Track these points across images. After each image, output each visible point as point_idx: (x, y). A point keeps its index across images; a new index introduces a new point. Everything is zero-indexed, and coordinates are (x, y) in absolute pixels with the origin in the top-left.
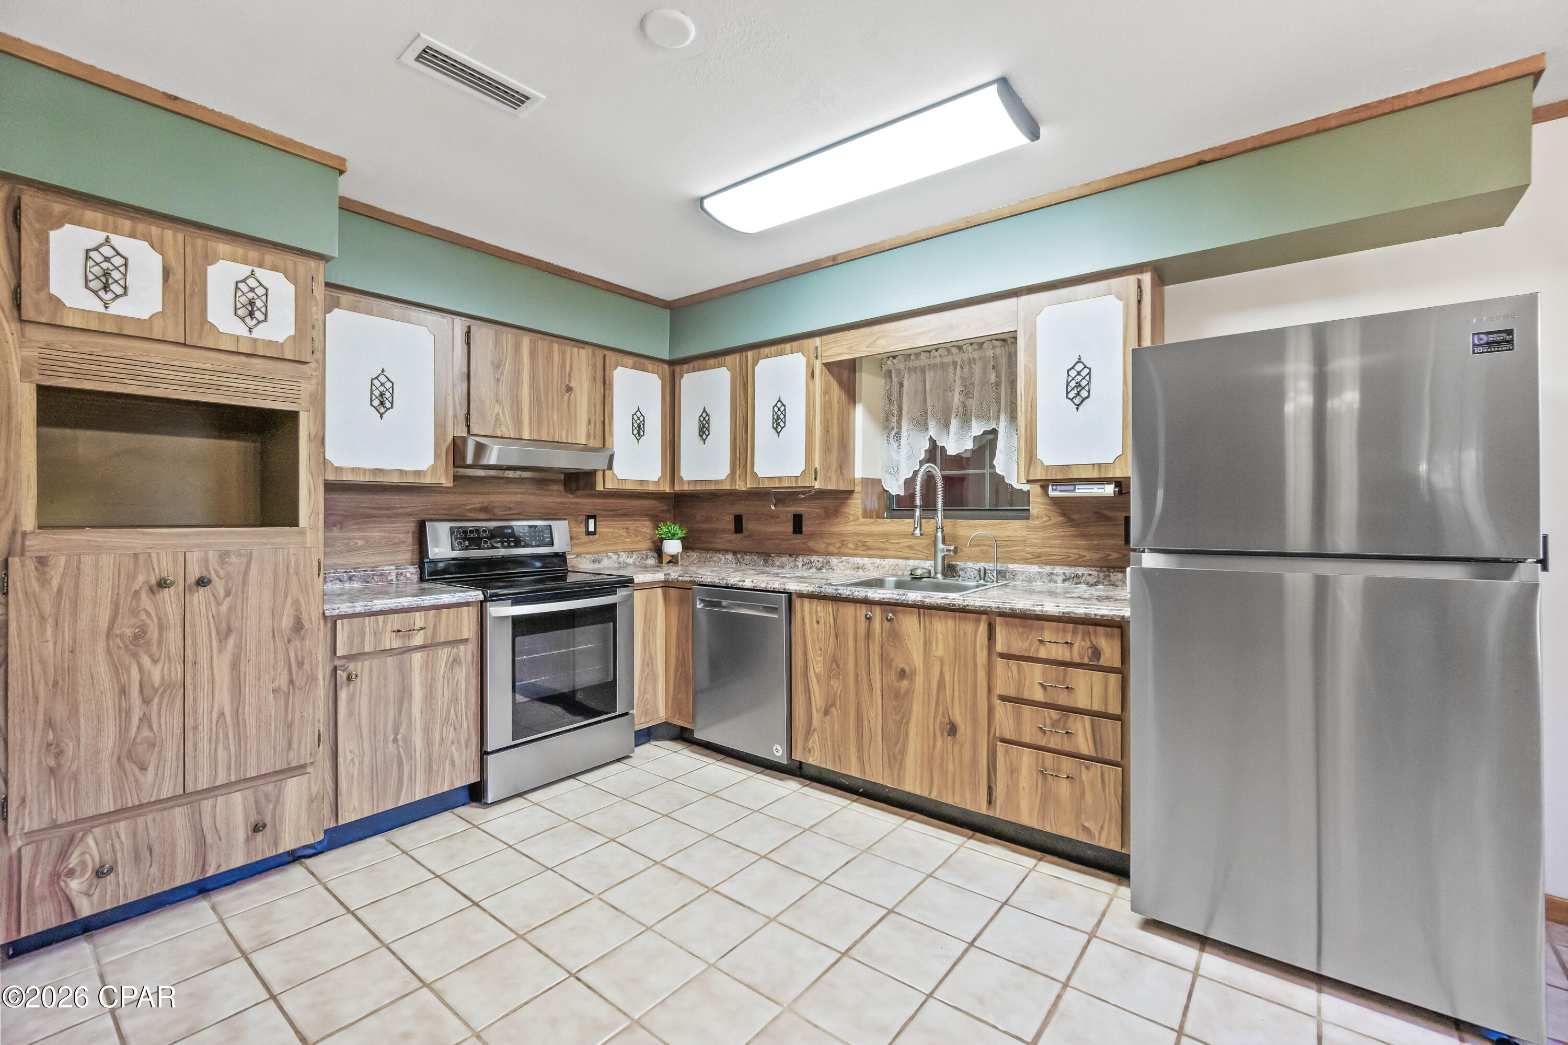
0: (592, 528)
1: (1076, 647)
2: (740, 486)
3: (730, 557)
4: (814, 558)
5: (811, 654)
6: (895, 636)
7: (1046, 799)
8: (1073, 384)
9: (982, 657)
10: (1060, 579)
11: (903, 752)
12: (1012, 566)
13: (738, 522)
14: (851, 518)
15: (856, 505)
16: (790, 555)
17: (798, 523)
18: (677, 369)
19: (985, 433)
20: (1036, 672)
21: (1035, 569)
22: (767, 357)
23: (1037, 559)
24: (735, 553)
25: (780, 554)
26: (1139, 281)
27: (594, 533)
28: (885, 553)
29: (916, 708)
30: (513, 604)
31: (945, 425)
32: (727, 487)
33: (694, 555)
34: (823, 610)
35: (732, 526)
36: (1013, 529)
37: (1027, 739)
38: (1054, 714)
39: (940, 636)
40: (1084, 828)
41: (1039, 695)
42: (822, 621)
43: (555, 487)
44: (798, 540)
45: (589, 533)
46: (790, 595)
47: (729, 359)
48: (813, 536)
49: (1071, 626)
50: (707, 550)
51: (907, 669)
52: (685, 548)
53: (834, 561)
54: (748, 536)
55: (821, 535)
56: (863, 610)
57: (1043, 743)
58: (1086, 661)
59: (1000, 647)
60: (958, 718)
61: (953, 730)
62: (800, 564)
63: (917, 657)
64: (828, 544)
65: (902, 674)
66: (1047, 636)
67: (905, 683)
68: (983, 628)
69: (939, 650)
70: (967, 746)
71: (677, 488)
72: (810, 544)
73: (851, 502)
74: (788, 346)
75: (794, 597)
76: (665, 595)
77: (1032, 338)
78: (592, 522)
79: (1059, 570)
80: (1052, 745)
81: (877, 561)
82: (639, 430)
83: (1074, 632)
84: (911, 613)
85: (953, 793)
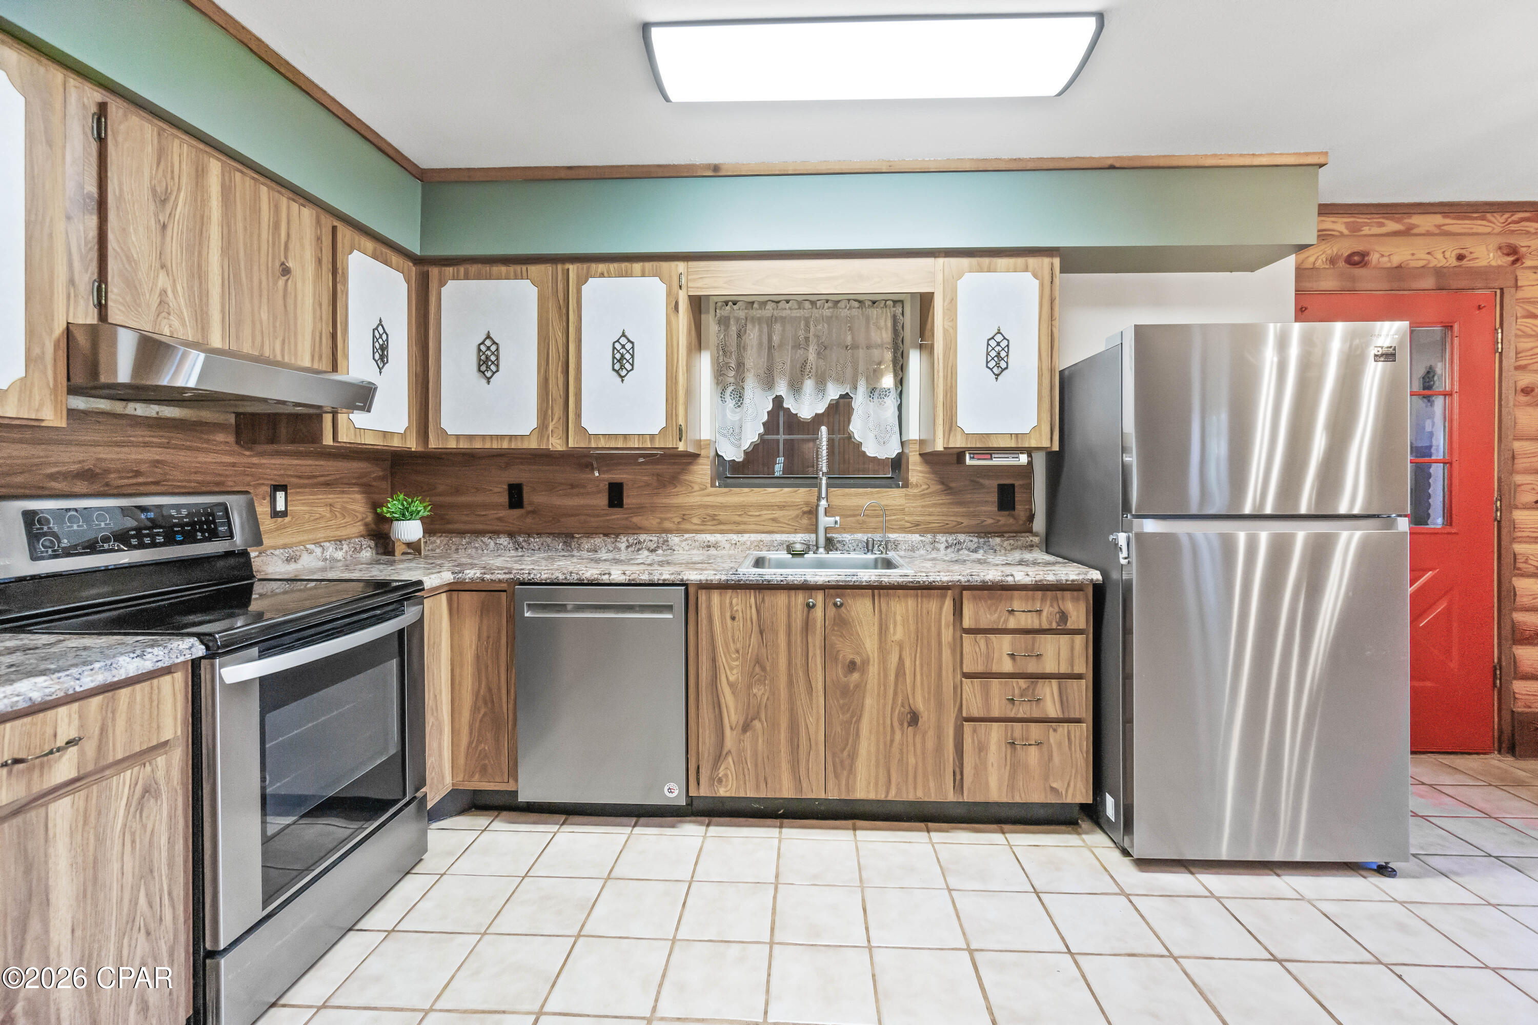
0: (280, 506)
1: (1045, 614)
2: (556, 444)
3: (504, 540)
4: (642, 537)
5: (722, 659)
6: (842, 623)
7: (1015, 768)
8: (993, 354)
9: (947, 635)
10: (942, 547)
11: (853, 756)
12: (893, 536)
13: (516, 496)
14: (696, 488)
15: (703, 471)
16: (606, 535)
17: (616, 495)
18: (434, 271)
19: (842, 397)
20: (1005, 643)
21: (916, 538)
22: (602, 275)
23: (916, 527)
24: (511, 535)
25: (590, 534)
26: (1052, 264)
27: (284, 514)
29: (870, 702)
30: (262, 655)
32: (533, 445)
33: (438, 540)
34: (739, 602)
35: (504, 499)
36: (893, 497)
37: (996, 714)
38: (1023, 683)
39: (899, 618)
40: (1052, 789)
41: (1007, 666)
42: (739, 616)
43: (220, 437)
44: (617, 515)
45: (275, 514)
46: (685, 585)
47: (534, 269)
48: (640, 509)
49: (1040, 593)
50: (462, 533)
51: (858, 660)
52: (429, 531)
53: (674, 539)
54: (533, 512)
55: (653, 509)
56: (800, 598)
57: (1012, 715)
58: (1054, 626)
59: (966, 623)
60: (920, 704)
61: (914, 719)
62: (623, 546)
63: (870, 644)
64: (662, 520)
65: (852, 666)
66: (1016, 605)
67: (856, 676)
68: (948, 604)
69: (898, 633)
70: (931, 734)
71: (433, 444)
72: (636, 520)
73: (695, 468)
74: (637, 267)
75: (692, 590)
76: (450, 602)
77: (952, 303)
78: (280, 496)
79: (941, 538)
80: (1021, 715)
81: (734, 537)
82: (382, 354)
83: (1043, 599)
84: (862, 595)
85: (915, 788)
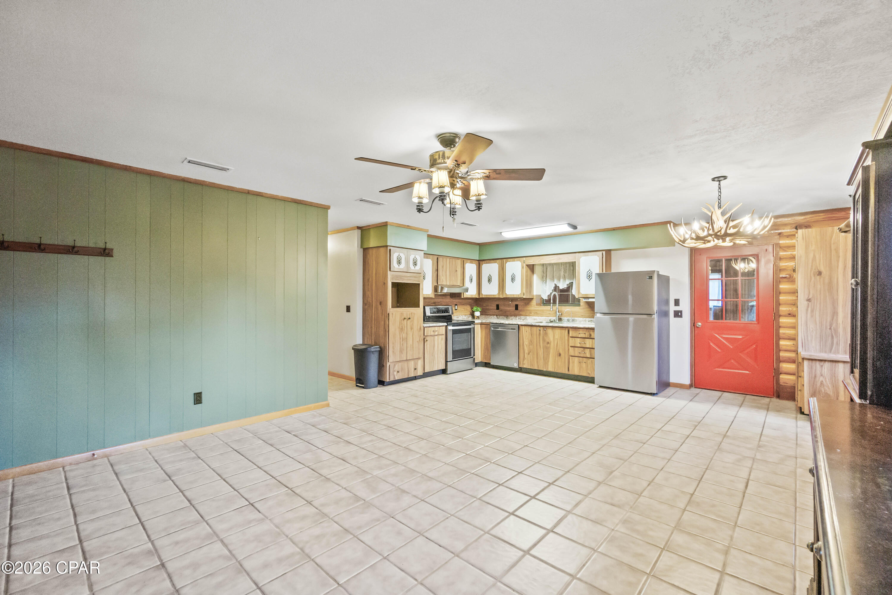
0: (456, 308)
1: (586, 334)
2: (501, 297)
3: (495, 317)
4: (521, 317)
5: (524, 340)
6: (546, 334)
7: (580, 368)
8: (588, 275)
9: (566, 338)
10: (587, 321)
11: (548, 361)
12: (576, 318)
13: (498, 307)
14: (533, 306)
15: (534, 302)
16: (514, 316)
17: (517, 307)
18: (481, 262)
19: (570, 283)
20: (578, 340)
21: (582, 319)
22: (510, 262)
23: (582, 316)
24: (497, 316)
25: (511, 316)
26: (602, 253)
27: (457, 310)
28: (542, 315)
29: (551, 351)
30: (453, 326)
31: (559, 280)
32: (497, 297)
33: (483, 316)
34: (528, 329)
35: (496, 308)
36: (576, 309)
37: (576, 355)
38: (582, 349)
39: (557, 334)
40: (588, 373)
41: (579, 345)
42: (527, 331)
43: (448, 297)
44: (517, 312)
45: (456, 310)
46: (519, 325)
47: (498, 261)
48: (521, 311)
49: (585, 330)
50: (488, 315)
51: (549, 342)
52: (481, 314)
53: (528, 317)
54: (501, 311)
55: (524, 311)
56: (538, 328)
57: (580, 356)
58: (588, 337)
59: (570, 335)
60: (561, 352)
61: (560, 355)
62: (517, 318)
63: (551, 339)
64: (526, 313)
65: (548, 343)
66: (581, 332)
67: (549, 345)
68: (567, 331)
69: (557, 337)
70: (563, 358)
71: (481, 297)
72: (521, 313)
73: (533, 301)
74: (516, 259)
75: (520, 326)
76: (481, 326)
77: (579, 263)
78: (456, 306)
79: (587, 319)
80: (582, 356)
81: (540, 317)
82: (471, 280)
83: (586, 331)
84: (550, 328)
85: (560, 370)
